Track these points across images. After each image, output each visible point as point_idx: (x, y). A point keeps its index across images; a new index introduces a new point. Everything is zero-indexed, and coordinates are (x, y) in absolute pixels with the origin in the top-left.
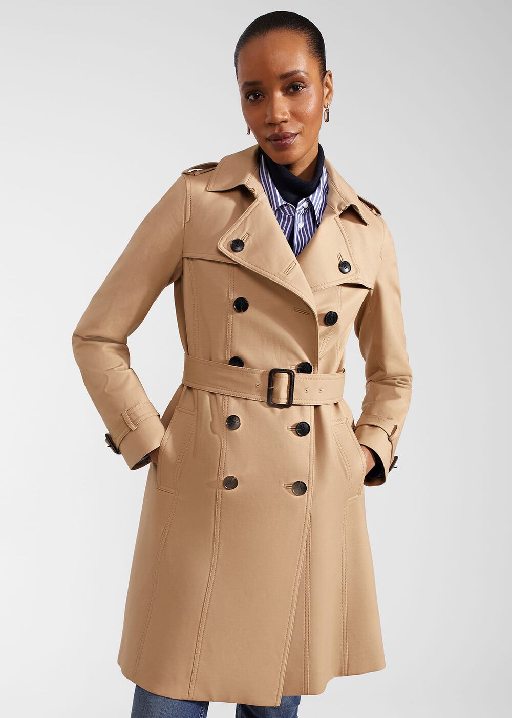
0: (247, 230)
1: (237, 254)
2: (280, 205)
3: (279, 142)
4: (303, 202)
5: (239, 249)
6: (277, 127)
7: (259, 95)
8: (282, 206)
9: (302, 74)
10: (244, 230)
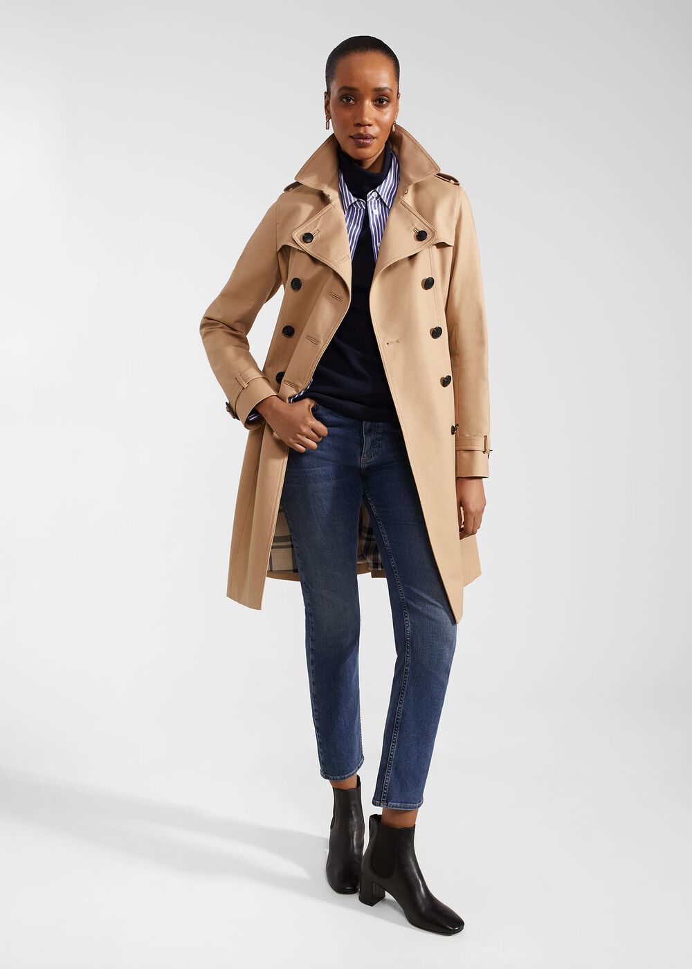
0: (318, 227)
1: (306, 244)
2: (353, 202)
3: (362, 141)
4: (371, 194)
5: (309, 241)
6: (363, 128)
7: (351, 99)
8: (355, 203)
9: (388, 91)
10: (315, 227)
